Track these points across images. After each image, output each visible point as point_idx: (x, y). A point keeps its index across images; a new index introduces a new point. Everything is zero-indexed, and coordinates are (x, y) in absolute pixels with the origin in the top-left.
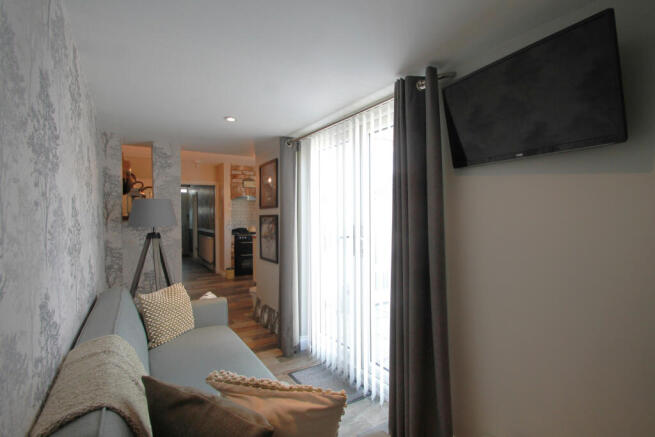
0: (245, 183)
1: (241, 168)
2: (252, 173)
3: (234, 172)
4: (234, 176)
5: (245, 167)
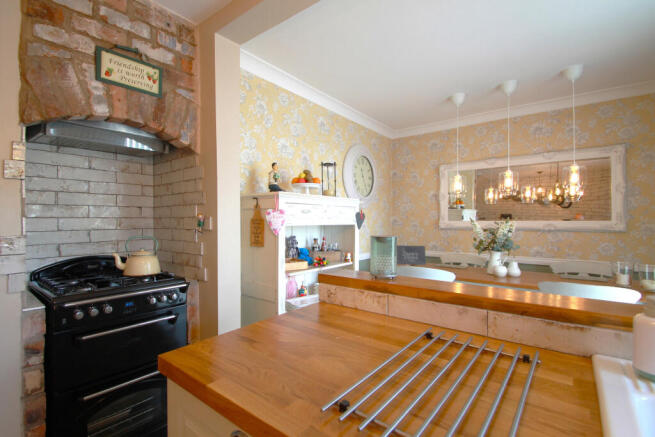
0: (108, 59)
4: (40, 11)
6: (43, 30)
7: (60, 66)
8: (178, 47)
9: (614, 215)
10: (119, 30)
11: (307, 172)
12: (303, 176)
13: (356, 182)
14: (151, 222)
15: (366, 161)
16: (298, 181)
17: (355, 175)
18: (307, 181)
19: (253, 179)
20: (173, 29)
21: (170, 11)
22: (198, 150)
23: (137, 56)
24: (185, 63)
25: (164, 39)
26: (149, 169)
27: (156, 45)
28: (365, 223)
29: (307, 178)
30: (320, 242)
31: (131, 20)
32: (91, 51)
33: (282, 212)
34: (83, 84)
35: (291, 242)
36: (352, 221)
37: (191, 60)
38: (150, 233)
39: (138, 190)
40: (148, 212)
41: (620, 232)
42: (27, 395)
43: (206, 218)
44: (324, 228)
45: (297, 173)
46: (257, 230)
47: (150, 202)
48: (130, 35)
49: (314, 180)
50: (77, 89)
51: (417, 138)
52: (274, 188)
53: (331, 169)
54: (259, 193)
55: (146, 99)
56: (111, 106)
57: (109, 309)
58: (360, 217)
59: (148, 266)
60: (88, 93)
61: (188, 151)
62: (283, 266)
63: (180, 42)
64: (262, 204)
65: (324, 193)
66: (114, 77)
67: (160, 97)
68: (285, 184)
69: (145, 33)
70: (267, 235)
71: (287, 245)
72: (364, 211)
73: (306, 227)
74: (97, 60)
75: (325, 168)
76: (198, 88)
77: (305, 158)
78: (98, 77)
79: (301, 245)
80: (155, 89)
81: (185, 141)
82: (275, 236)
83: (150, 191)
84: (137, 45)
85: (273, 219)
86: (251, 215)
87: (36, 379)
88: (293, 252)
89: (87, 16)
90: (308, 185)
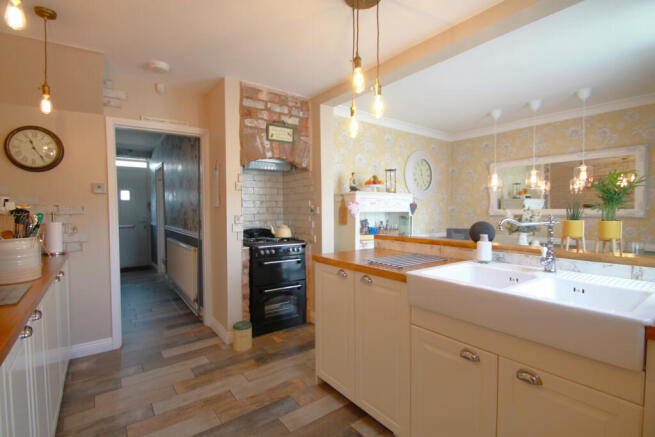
0: (272, 129)
1: (263, 96)
2: (286, 110)
3: (248, 103)
4: (246, 113)
5: (270, 93)
6: (248, 122)
7: (253, 136)
8: (301, 114)
9: (636, 204)
10: (276, 113)
11: (375, 177)
12: (372, 180)
13: (415, 180)
14: (282, 210)
15: (425, 163)
16: (368, 183)
17: (414, 174)
18: (374, 183)
19: (340, 184)
20: (299, 105)
21: (297, 95)
22: (311, 169)
23: (283, 124)
24: (304, 121)
25: (295, 112)
26: (281, 179)
27: (291, 116)
28: (416, 211)
29: (375, 181)
30: (384, 224)
31: (281, 106)
32: (264, 127)
33: (357, 203)
34: (262, 143)
35: (364, 223)
36: (407, 209)
37: (307, 119)
38: (281, 216)
39: (276, 191)
40: (280, 204)
41: (640, 219)
42: (243, 286)
43: (315, 208)
44: (388, 214)
45: (369, 177)
46: (343, 215)
47: (281, 198)
48: (280, 114)
49: (380, 183)
50: (260, 146)
51: (472, 140)
52: (353, 189)
53: (392, 173)
54: (343, 192)
55: (287, 146)
56: (273, 152)
57: (273, 251)
58: (413, 207)
59: (286, 233)
60: (264, 147)
61: (305, 170)
62: (358, 237)
63: (302, 110)
64: (346, 199)
65: (388, 191)
66: (274, 138)
67: (293, 143)
68: (360, 184)
69: (286, 111)
70: (349, 219)
71: (362, 225)
72: (416, 202)
73: (375, 213)
74: (267, 130)
75: (388, 173)
76: (311, 135)
77: (375, 166)
78: (268, 139)
79: (371, 224)
80: (291, 140)
81: (304, 165)
82: (353, 218)
83: (281, 192)
84: (284, 118)
85: (352, 207)
86: (339, 205)
87: (246, 280)
88: (365, 229)
89: (262, 110)
90: (375, 186)
